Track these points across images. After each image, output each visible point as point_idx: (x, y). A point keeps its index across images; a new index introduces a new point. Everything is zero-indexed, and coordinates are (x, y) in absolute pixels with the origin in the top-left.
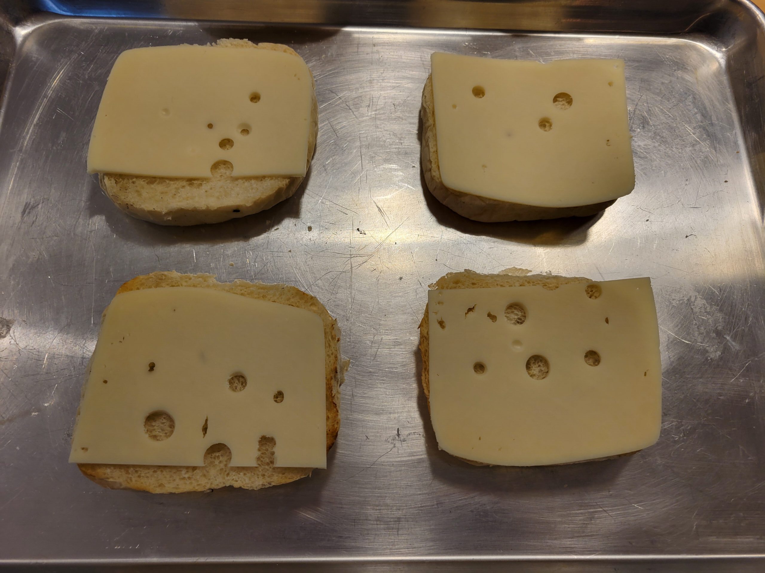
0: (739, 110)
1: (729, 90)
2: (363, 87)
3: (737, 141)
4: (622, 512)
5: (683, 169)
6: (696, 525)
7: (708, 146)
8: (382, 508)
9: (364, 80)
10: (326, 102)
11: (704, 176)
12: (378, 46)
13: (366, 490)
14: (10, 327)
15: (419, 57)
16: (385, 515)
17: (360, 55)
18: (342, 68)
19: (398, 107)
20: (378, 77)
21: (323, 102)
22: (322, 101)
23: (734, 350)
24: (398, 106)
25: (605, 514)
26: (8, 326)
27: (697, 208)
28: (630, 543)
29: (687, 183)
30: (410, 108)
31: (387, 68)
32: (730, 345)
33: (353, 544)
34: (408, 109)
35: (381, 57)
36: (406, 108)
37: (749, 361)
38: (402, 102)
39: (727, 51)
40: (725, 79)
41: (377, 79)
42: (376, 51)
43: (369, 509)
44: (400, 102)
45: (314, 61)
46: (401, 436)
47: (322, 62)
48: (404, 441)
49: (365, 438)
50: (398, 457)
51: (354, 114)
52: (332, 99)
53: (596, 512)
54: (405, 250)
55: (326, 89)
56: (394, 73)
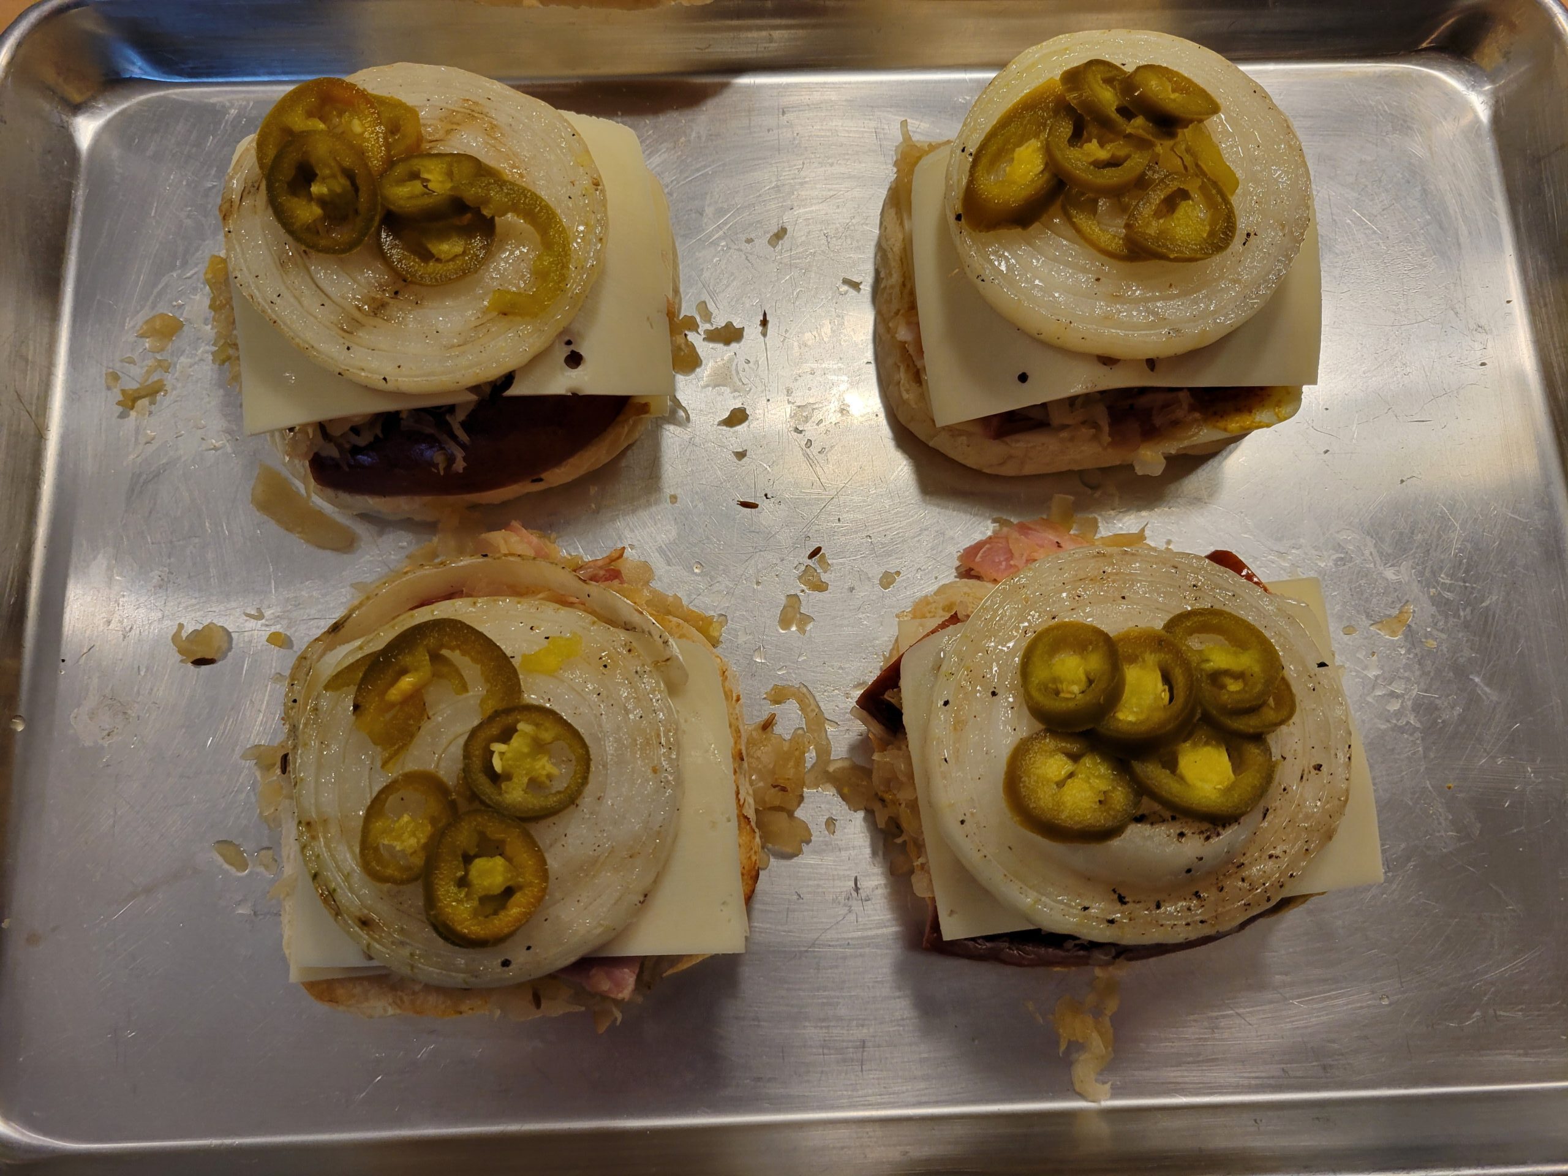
0: (1514, 214)
1: (1496, 170)
2: (764, 201)
4: (1269, 1015)
8: (832, 1024)
9: (764, 187)
10: (691, 238)
12: (789, 111)
15: (870, 132)
16: (837, 1036)
17: (755, 132)
18: (721, 163)
20: (792, 179)
23: (1487, 702)
24: (834, 237)
25: (1240, 1021)
27: (1423, 421)
28: (1283, 1070)
30: (857, 241)
31: (810, 158)
32: (1479, 692)
33: (782, 1091)
34: (855, 244)
35: (797, 135)
37: (1516, 724)
38: (841, 230)
39: (1495, 91)
40: (1488, 147)
41: (789, 184)
42: (785, 123)
43: (807, 1026)
44: (836, 229)
45: (664, 152)
46: (861, 891)
47: (680, 153)
48: (867, 900)
49: (796, 897)
50: (858, 930)
51: (747, 258)
52: (703, 230)
53: (1224, 1017)
54: (856, 532)
55: (691, 210)
56: (823, 169)
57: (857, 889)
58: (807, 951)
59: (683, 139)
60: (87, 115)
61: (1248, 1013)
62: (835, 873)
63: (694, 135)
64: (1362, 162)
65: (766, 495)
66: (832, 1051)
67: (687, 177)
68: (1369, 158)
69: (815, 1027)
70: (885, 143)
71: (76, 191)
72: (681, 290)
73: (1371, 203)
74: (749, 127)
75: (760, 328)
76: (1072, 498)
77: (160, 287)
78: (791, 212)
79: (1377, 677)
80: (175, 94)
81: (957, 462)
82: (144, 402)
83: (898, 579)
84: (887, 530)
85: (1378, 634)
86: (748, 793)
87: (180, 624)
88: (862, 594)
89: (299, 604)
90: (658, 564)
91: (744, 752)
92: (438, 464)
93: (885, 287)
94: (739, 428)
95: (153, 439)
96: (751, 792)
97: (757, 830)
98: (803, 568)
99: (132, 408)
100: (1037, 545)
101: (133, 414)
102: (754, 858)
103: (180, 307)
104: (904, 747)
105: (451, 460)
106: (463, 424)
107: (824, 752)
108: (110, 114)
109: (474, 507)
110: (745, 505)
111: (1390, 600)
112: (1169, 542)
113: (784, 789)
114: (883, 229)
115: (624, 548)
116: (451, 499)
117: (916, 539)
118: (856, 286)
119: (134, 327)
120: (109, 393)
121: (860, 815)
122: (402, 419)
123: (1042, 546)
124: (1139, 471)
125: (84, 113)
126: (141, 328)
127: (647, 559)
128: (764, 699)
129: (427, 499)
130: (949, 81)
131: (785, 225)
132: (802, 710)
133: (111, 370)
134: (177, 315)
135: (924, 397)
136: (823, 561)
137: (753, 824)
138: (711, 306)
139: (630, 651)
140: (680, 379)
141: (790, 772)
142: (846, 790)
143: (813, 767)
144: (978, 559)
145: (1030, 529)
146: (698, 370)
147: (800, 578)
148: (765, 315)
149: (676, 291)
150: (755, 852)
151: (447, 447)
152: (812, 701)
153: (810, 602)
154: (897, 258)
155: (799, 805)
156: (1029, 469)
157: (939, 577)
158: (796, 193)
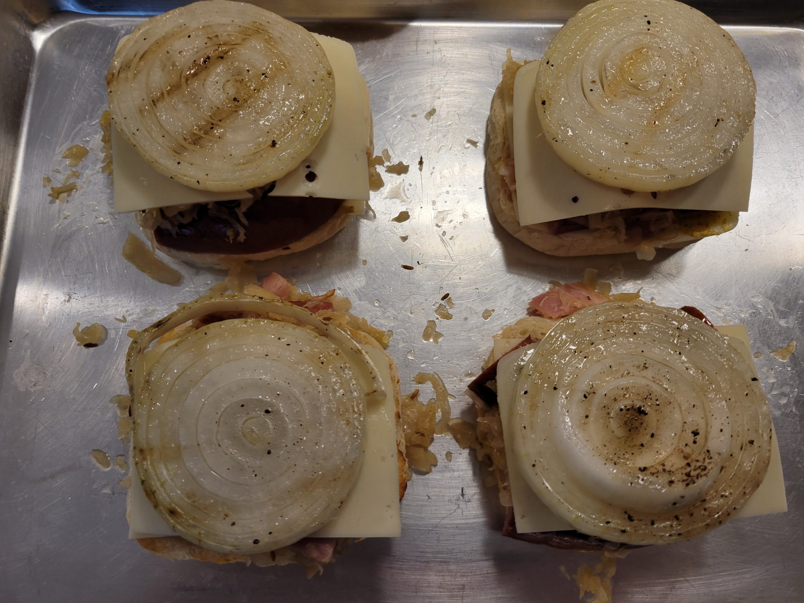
2: (423, 93)
4: (706, 582)
8: (445, 575)
9: (424, 85)
10: (381, 113)
12: (439, 43)
13: (428, 555)
14: (47, 375)
16: (448, 582)
17: (419, 54)
18: (399, 71)
20: (440, 81)
22: (377, 111)
24: (463, 115)
25: (687, 585)
26: (44, 373)
30: (477, 118)
31: (451, 70)
35: (444, 56)
36: (471, 118)
38: (467, 111)
41: (438, 84)
42: (437, 49)
43: (431, 576)
44: (464, 111)
45: (367, 63)
46: (465, 496)
47: (376, 64)
48: (468, 502)
49: (427, 498)
50: (463, 519)
51: (412, 126)
52: (388, 109)
53: (677, 581)
54: (470, 286)
55: (381, 97)
56: (458, 76)
57: (463, 495)
58: (432, 530)
59: (378, 56)
60: (40, 31)
61: (692, 580)
62: (451, 485)
63: (384, 54)
64: (771, 83)
65: (418, 262)
66: (446, 590)
67: (380, 78)
68: (775, 81)
69: (436, 575)
70: (494, 62)
71: (32, 74)
72: (374, 142)
73: (775, 107)
74: (417, 50)
75: (418, 166)
76: (596, 271)
77: (77, 129)
78: (438, 100)
79: (773, 383)
80: (91, 21)
81: (530, 247)
82: (65, 195)
83: (493, 314)
84: (487, 285)
85: (775, 358)
86: (401, 436)
87: (78, 323)
88: (472, 322)
89: (147, 314)
90: (354, 300)
91: (400, 413)
92: (229, 237)
93: (493, 145)
94: (404, 223)
95: (68, 216)
96: (403, 436)
97: (407, 460)
98: (438, 305)
99: (57, 198)
100: (576, 298)
101: (58, 201)
102: (404, 476)
103: (88, 141)
104: (497, 415)
105: (237, 234)
106: (245, 214)
107: (446, 413)
108: (53, 31)
109: (249, 262)
110: (406, 267)
111: (782, 338)
112: (652, 299)
113: (423, 435)
114: (493, 111)
115: (334, 290)
116: (236, 256)
117: (504, 291)
118: (474, 144)
119: (61, 152)
120: (45, 189)
121: (466, 452)
122: (209, 209)
123: (579, 299)
124: (640, 257)
125: (38, 30)
126: (65, 153)
127: (348, 297)
128: (413, 380)
129: (222, 256)
130: (532, 28)
131: (436, 108)
132: (434, 387)
133: (46, 176)
134: (85, 146)
135: (514, 209)
136: (450, 302)
137: (404, 455)
138: (391, 152)
139: (337, 354)
140: (372, 194)
141: (427, 425)
142: (459, 436)
143: (440, 421)
144: (541, 304)
145: (572, 288)
146: (382, 189)
147: (436, 311)
148: (421, 158)
149: (371, 143)
150: (405, 472)
151: (235, 227)
152: (440, 383)
153: (442, 325)
154: (501, 128)
155: (431, 444)
156: (573, 253)
157: (517, 314)
158: (442, 89)
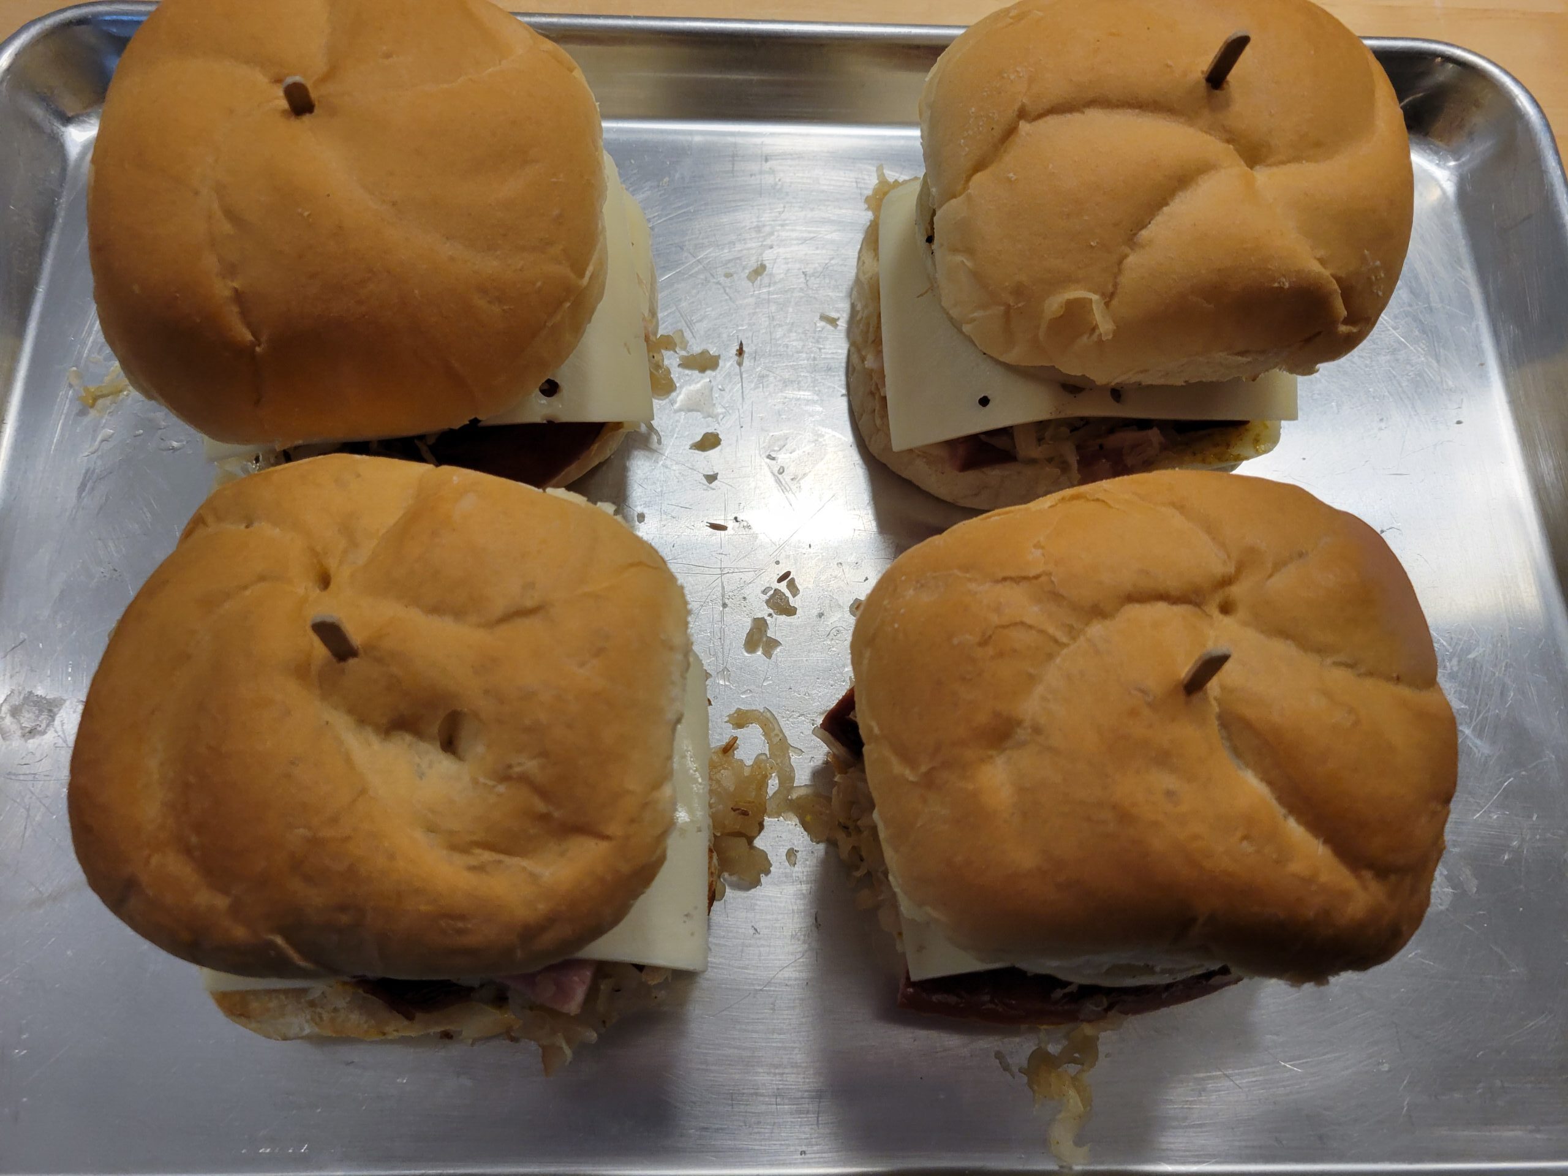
0: (1483, 282)
1: (1463, 242)
2: (744, 240)
3: (1481, 342)
4: (1261, 1078)
5: (1374, 397)
6: (1408, 1104)
7: (1423, 352)
8: (787, 1071)
10: (670, 270)
11: (1416, 411)
12: (771, 159)
13: (755, 1035)
14: (55, 714)
15: (852, 182)
16: (791, 1085)
17: (738, 177)
18: (703, 203)
19: (813, 278)
20: (773, 221)
21: (665, 269)
22: (664, 267)
23: (1478, 755)
24: (813, 276)
25: (1228, 1083)
26: (50, 711)
27: (1401, 474)
28: (1277, 1139)
29: (1383, 425)
30: (836, 281)
31: (791, 203)
32: (1470, 744)
33: (730, 1142)
34: (833, 282)
35: (780, 180)
36: (827, 281)
37: (1510, 778)
38: (820, 269)
39: (1459, 166)
40: (1455, 221)
41: (769, 225)
42: (767, 170)
43: (760, 1073)
44: (815, 268)
47: (663, 192)
49: (752, 931)
51: (725, 292)
52: (684, 263)
54: (828, 559)
55: (672, 245)
56: (803, 213)
57: (817, 926)
59: (666, 179)
60: (79, 128)
61: (1237, 1074)
62: (795, 907)
63: (677, 175)
65: (736, 519)
66: (787, 1101)
67: (669, 214)
69: (768, 1074)
72: (660, 315)
74: (733, 170)
75: (737, 358)
78: (770, 250)
81: (930, 494)
82: (107, 401)
84: (858, 558)
88: (832, 621)
93: (861, 319)
94: (710, 452)
95: (111, 436)
98: (772, 592)
99: (92, 406)
101: (93, 413)
107: (787, 779)
110: (714, 526)
113: (745, 813)
114: (861, 263)
118: (833, 322)
121: (820, 846)
128: (728, 719)
131: (766, 263)
132: (766, 734)
136: (792, 586)
138: (687, 333)
141: (752, 797)
142: (808, 818)
143: (775, 793)
146: (674, 394)
147: (767, 602)
148: (741, 344)
149: (653, 313)
152: (776, 726)
153: (778, 626)
155: (759, 833)
158: (776, 233)
